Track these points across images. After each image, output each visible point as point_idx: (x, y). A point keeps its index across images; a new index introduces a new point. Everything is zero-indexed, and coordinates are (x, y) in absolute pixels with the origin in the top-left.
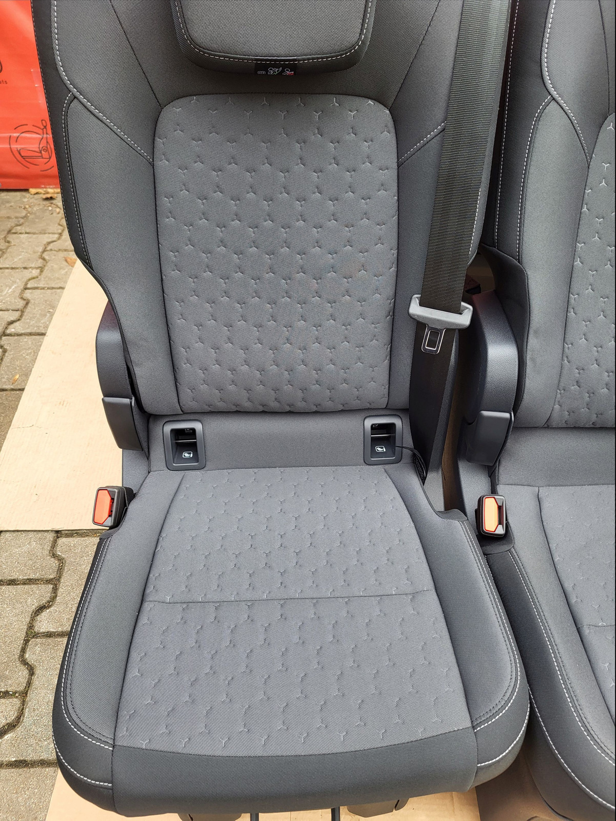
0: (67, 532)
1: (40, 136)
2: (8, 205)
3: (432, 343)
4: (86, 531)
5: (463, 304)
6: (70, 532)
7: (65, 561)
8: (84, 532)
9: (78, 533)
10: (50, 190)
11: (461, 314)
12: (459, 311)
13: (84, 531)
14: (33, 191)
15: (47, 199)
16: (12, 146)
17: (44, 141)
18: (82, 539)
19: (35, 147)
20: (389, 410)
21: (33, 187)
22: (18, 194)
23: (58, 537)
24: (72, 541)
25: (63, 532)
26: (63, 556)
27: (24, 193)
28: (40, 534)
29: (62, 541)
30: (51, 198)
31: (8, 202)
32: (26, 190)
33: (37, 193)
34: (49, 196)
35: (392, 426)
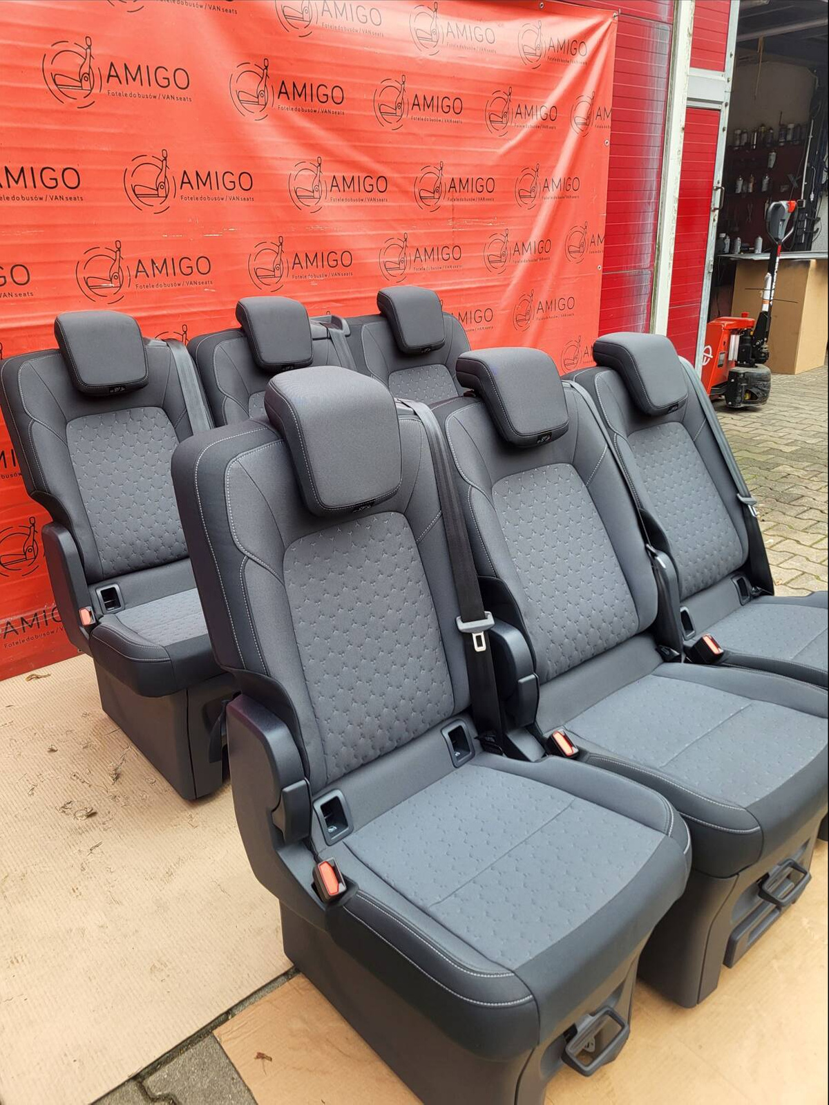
0: (147, 1070)
3: (480, 644)
4: (168, 1055)
5: (486, 612)
6: (151, 1067)
7: (175, 1096)
8: (168, 1057)
9: (161, 1062)
11: (487, 618)
12: (485, 618)
13: (166, 1056)
18: (172, 1063)
20: (455, 716)
23: (141, 1083)
24: (163, 1073)
25: (143, 1073)
26: (165, 1092)
28: (117, 1094)
29: (150, 1082)
35: (460, 727)
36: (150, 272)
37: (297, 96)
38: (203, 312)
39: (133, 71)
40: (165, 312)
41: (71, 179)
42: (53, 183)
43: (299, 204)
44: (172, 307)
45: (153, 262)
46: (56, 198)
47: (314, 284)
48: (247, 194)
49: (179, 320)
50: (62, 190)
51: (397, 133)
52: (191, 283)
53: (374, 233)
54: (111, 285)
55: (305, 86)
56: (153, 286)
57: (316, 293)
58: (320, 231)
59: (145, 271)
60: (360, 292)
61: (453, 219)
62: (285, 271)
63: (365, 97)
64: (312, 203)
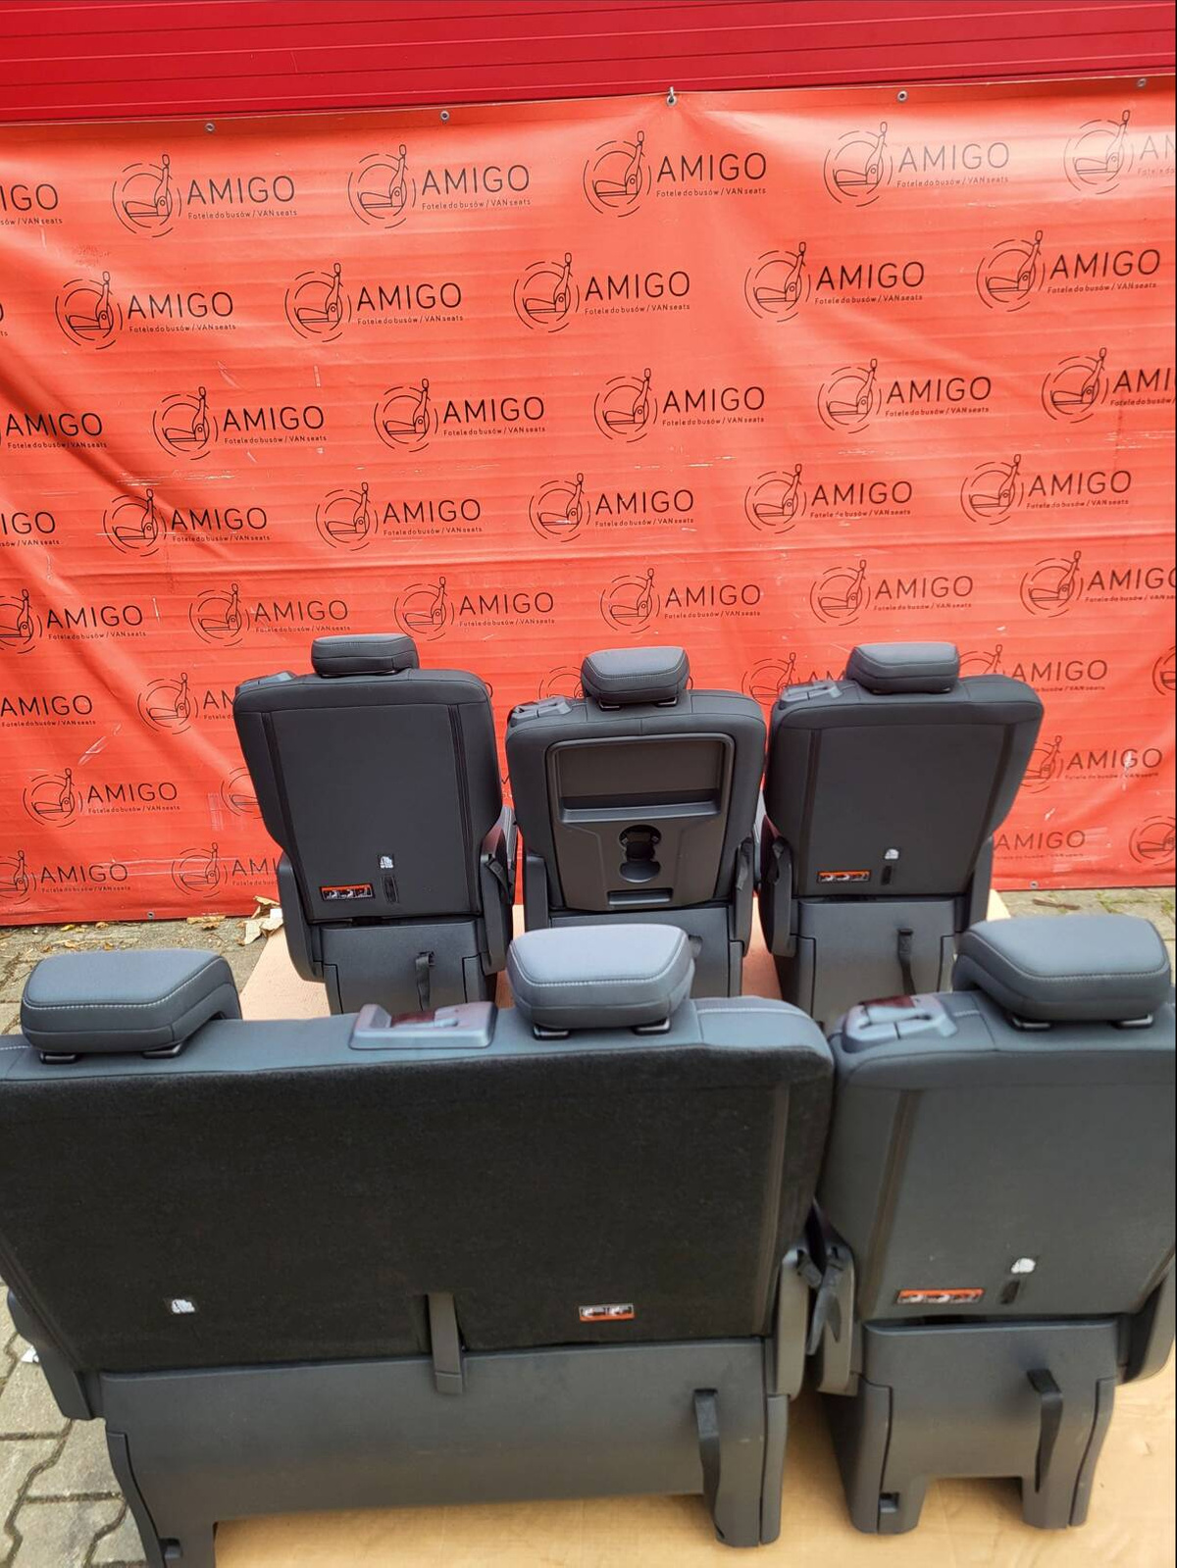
1: (209, 860)
2: (160, 939)
10: (212, 918)
14: (191, 920)
15: (207, 929)
16: (174, 872)
17: (213, 865)
19: (202, 872)
21: (191, 916)
22: (173, 924)
27: (180, 923)
30: (213, 928)
31: (161, 935)
32: (184, 919)
33: (197, 922)
34: (210, 925)
36: (614, 508)
37: (846, 282)
38: (678, 555)
39: (618, 283)
40: (627, 554)
41: (534, 409)
42: (294, 424)
43: (831, 422)
44: (635, 548)
45: (619, 497)
46: (297, 439)
47: (843, 524)
48: (754, 414)
49: (645, 563)
50: (523, 421)
51: (1019, 315)
52: (665, 521)
53: (958, 455)
54: (566, 522)
55: (860, 269)
56: (616, 524)
57: (845, 536)
58: (860, 456)
59: (608, 507)
60: (921, 536)
61: (1119, 431)
62: (801, 508)
63: (961, 271)
64: (853, 420)
